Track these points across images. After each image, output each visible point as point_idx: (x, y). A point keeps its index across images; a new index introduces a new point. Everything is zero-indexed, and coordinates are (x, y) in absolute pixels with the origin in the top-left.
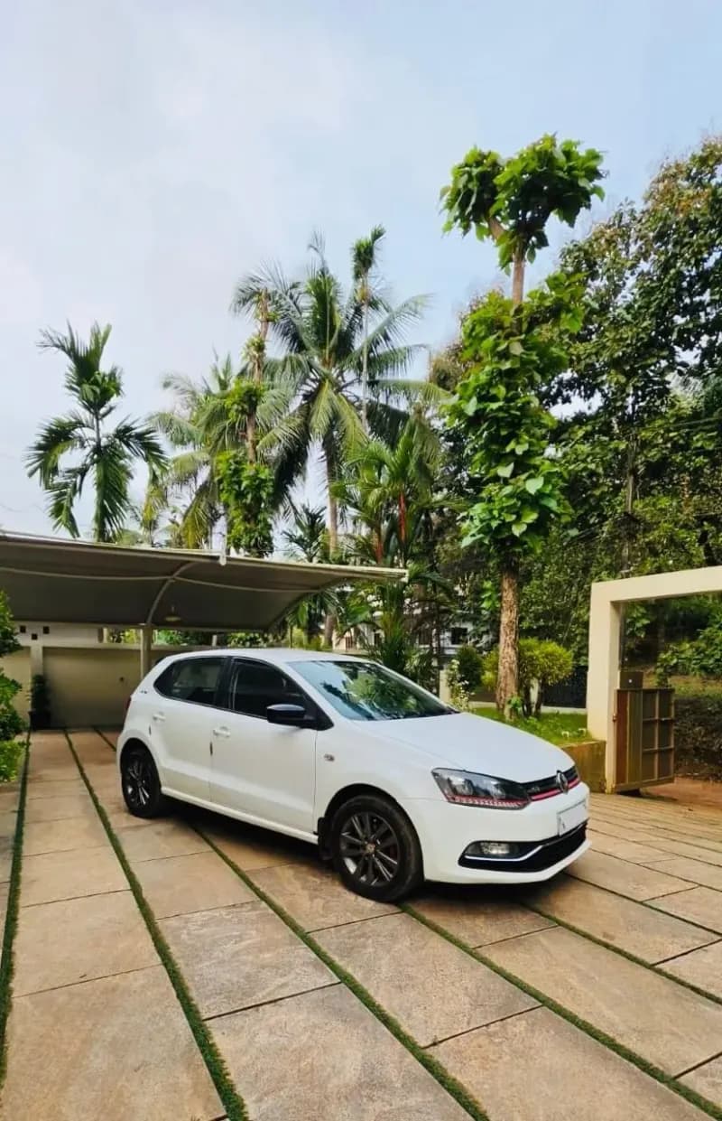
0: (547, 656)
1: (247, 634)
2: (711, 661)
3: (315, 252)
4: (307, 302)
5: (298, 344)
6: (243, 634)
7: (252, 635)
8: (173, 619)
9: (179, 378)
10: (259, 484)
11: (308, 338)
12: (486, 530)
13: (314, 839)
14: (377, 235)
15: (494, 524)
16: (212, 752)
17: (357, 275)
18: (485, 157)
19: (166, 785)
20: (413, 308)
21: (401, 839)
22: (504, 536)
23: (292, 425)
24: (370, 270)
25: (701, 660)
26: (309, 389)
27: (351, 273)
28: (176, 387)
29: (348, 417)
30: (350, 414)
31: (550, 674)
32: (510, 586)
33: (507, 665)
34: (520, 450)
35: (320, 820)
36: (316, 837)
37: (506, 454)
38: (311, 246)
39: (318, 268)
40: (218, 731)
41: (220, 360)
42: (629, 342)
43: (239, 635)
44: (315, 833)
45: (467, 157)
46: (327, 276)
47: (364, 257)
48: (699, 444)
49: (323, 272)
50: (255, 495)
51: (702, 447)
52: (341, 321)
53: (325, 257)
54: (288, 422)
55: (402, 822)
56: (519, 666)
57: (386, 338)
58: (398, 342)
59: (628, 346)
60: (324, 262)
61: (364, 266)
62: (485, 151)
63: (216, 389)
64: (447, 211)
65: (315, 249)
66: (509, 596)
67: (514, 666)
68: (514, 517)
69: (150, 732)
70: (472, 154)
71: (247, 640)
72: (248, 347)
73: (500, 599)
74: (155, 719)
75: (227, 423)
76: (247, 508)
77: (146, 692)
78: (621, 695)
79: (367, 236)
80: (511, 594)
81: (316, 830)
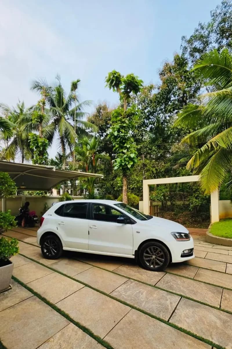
0: (134, 198)
1: (40, 192)
2: (159, 198)
3: (57, 80)
4: (55, 93)
5: (53, 104)
6: (39, 192)
7: (42, 192)
8: (23, 187)
9: (4, 105)
10: (45, 145)
11: (56, 104)
12: (121, 165)
13: (133, 257)
14: (78, 81)
15: (123, 164)
16: (89, 234)
17: (72, 90)
18: (117, 73)
19: (65, 247)
20: (87, 103)
21: (165, 253)
22: (125, 167)
23: (51, 128)
24: (76, 90)
25: (157, 198)
26: (55, 118)
27: (70, 89)
28: (3, 108)
29: (70, 129)
30: (71, 128)
31: (135, 202)
32: (125, 180)
33: (125, 200)
34: (128, 146)
35: (136, 251)
36: (134, 256)
37: (124, 147)
38: (56, 78)
39: (58, 84)
40: (91, 227)
41: (20, 103)
42: (139, 123)
43: (37, 192)
44: (133, 255)
45: (112, 71)
46: (61, 87)
47: (75, 86)
48: (154, 149)
49: (60, 86)
50: (44, 148)
51: (154, 150)
52: (65, 101)
53: (61, 82)
54: (50, 127)
55: (164, 248)
56: (128, 200)
57: (80, 109)
58: (82, 111)
59: (139, 124)
60: (60, 83)
61: (75, 88)
62: (117, 71)
63: (19, 111)
64: (106, 83)
65: (58, 79)
66: (125, 183)
67: (127, 201)
68: (128, 163)
69: (58, 229)
70: (114, 71)
71: (40, 193)
72: (39, 102)
73: (123, 183)
74: (59, 224)
75: (29, 124)
76: (40, 151)
77: (51, 215)
78: (150, 207)
79: (76, 81)
80: (125, 182)
81: (134, 254)
